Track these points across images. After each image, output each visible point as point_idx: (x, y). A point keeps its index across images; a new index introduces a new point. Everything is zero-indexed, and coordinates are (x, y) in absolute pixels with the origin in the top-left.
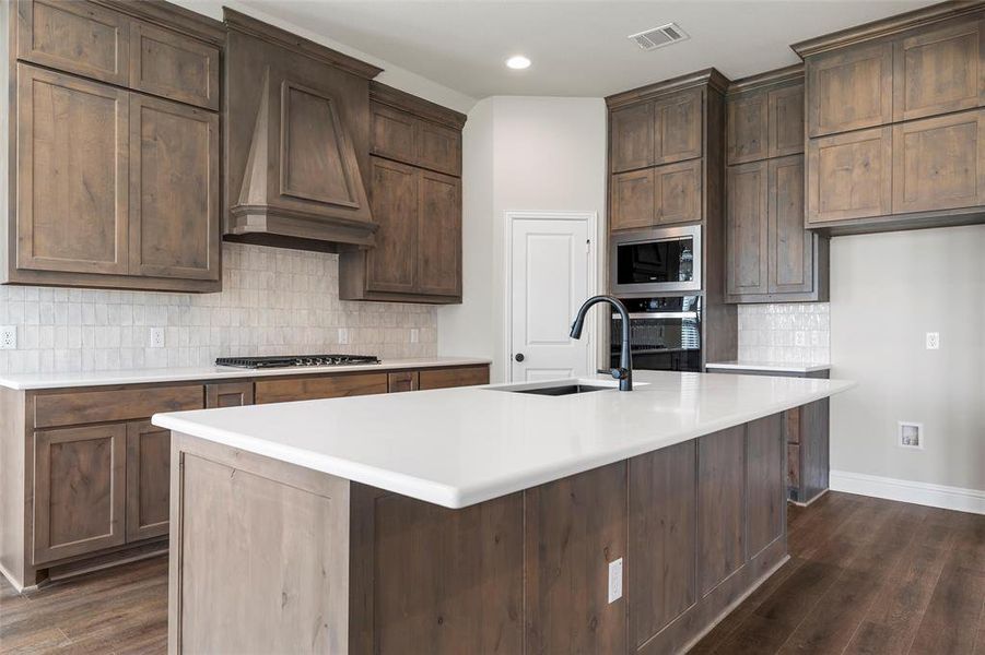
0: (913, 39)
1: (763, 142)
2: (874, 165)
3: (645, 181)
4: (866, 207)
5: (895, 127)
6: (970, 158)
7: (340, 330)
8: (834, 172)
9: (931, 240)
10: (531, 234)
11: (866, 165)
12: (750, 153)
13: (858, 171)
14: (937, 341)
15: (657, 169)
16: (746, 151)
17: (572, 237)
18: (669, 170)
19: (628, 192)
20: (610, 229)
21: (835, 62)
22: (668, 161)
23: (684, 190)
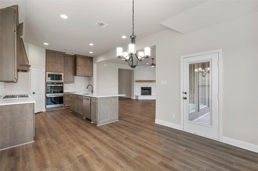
1: (68, 63)
3: (53, 65)
5: (86, 67)
6: (91, 71)
8: (80, 70)
10: (35, 70)
11: (83, 70)
12: (66, 64)
15: (56, 64)
17: (41, 72)
18: (58, 64)
19: (50, 66)
20: (46, 71)
21: (80, 58)
22: (58, 63)
23: (60, 68)
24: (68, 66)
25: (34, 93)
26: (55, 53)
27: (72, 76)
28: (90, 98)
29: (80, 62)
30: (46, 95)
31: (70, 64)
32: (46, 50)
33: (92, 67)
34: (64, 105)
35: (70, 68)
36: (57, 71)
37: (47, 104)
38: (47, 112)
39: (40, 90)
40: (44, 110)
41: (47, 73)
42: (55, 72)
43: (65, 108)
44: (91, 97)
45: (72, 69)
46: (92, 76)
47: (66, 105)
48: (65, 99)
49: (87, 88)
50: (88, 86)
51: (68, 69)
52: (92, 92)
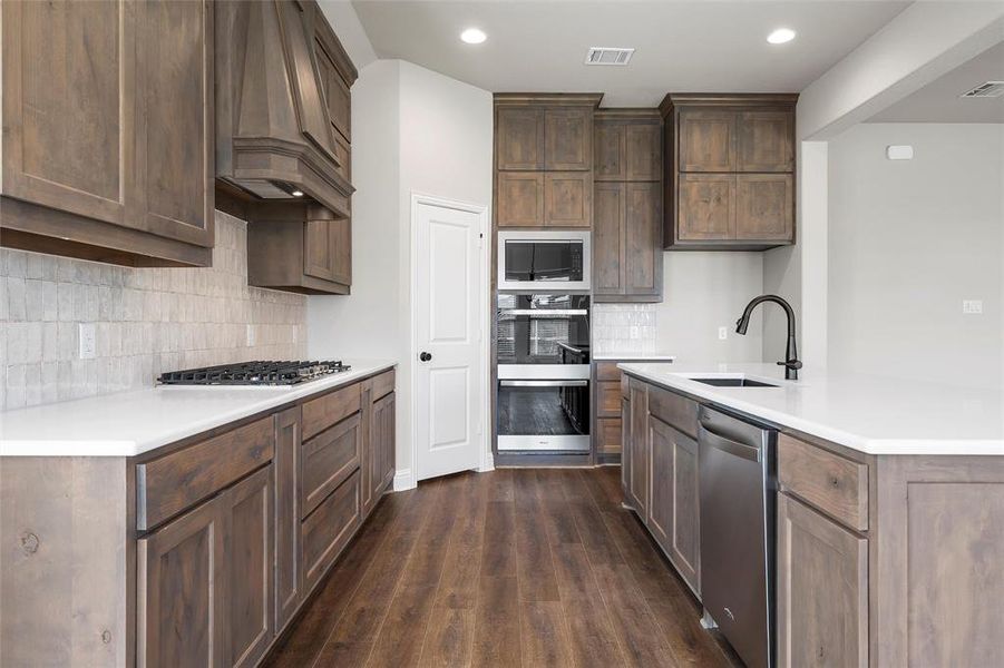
0: (749, 114)
1: (622, 167)
2: (724, 201)
3: (534, 183)
4: (718, 232)
5: (738, 175)
6: (781, 206)
7: (249, 326)
8: (696, 202)
9: (722, 259)
10: (434, 222)
11: (719, 200)
12: (611, 174)
13: (712, 204)
14: (725, 334)
15: (547, 174)
16: (607, 171)
17: (468, 229)
18: (560, 176)
19: (516, 192)
20: (497, 225)
21: (698, 115)
22: (558, 168)
23: (573, 199)
24: (622, 186)
25: (426, 357)
26: (545, 109)
27: (647, 254)
28: (764, 435)
29: (697, 145)
30: (494, 371)
31: (635, 170)
32: (495, 95)
33: (793, 173)
34: (594, 443)
35: (637, 196)
36: (553, 223)
37: (500, 426)
38: (500, 474)
39: (464, 339)
40: (485, 464)
41: (505, 236)
42: (545, 228)
43: (601, 460)
44: (774, 431)
45: (647, 206)
46: (793, 241)
47: (608, 449)
48: (602, 405)
49: (742, 326)
50: (754, 303)
51: (623, 203)
52: (791, 366)
